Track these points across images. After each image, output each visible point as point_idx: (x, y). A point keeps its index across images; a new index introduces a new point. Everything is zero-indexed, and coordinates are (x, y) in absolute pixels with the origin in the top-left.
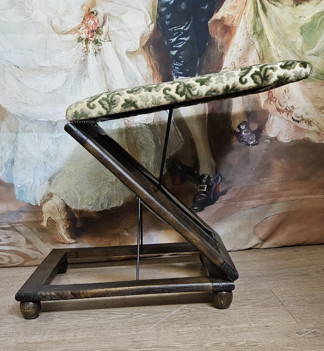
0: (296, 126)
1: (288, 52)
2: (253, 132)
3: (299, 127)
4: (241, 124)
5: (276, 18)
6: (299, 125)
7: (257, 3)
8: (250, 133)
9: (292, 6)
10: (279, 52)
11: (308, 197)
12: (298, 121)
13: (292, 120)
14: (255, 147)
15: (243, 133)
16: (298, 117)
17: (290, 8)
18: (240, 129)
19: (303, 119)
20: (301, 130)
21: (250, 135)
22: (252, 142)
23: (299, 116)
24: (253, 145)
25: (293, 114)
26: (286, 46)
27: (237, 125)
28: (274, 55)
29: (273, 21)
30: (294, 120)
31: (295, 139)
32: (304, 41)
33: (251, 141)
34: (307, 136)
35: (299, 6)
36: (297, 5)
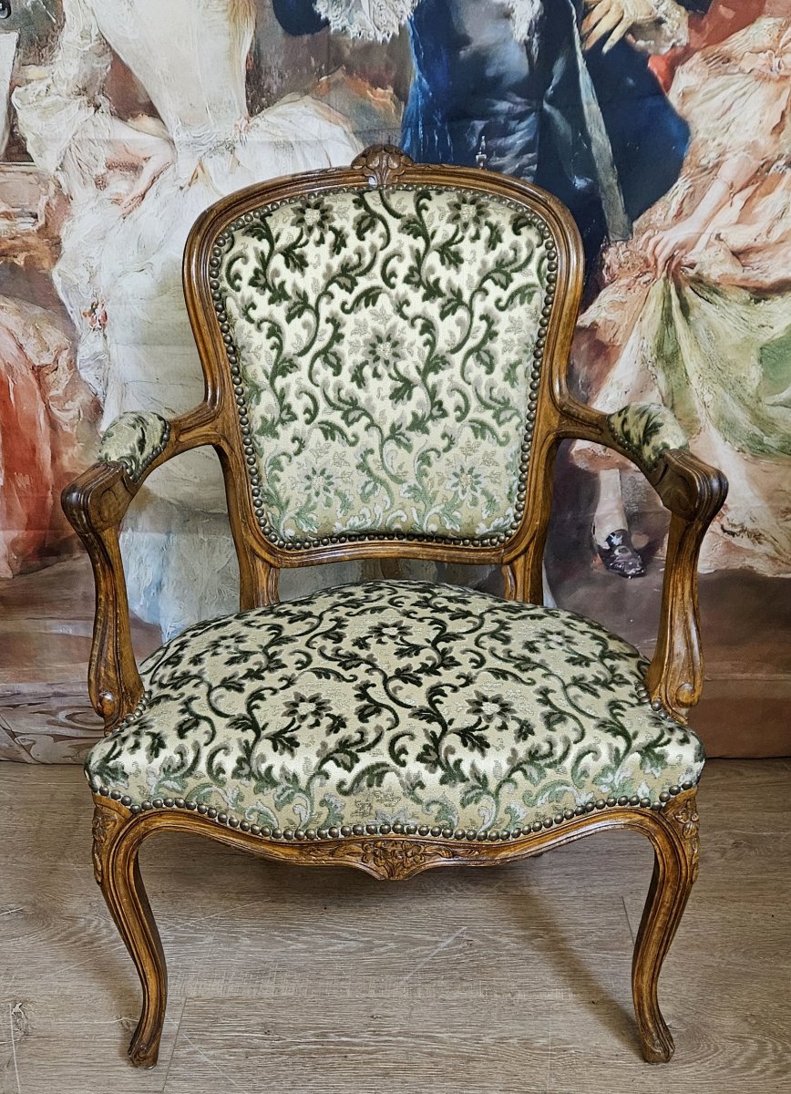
0: (728, 544)
1: (727, 397)
2: (637, 552)
3: (734, 545)
4: (613, 534)
5: (710, 328)
6: (735, 541)
7: (670, 296)
8: (630, 553)
9: (747, 303)
10: (708, 398)
11: (738, 675)
12: (733, 534)
13: (720, 531)
14: (639, 580)
15: (617, 552)
16: (734, 526)
17: (740, 308)
18: (611, 545)
19: (743, 530)
20: (739, 550)
21: (630, 558)
22: (633, 571)
23: (737, 523)
24: (633, 576)
25: (725, 519)
26: (723, 385)
27: (606, 537)
28: (697, 403)
29: (702, 333)
30: (725, 531)
31: (724, 567)
32: (765, 375)
33: (631, 567)
34: (748, 562)
35: (762, 304)
36: (757, 301)
